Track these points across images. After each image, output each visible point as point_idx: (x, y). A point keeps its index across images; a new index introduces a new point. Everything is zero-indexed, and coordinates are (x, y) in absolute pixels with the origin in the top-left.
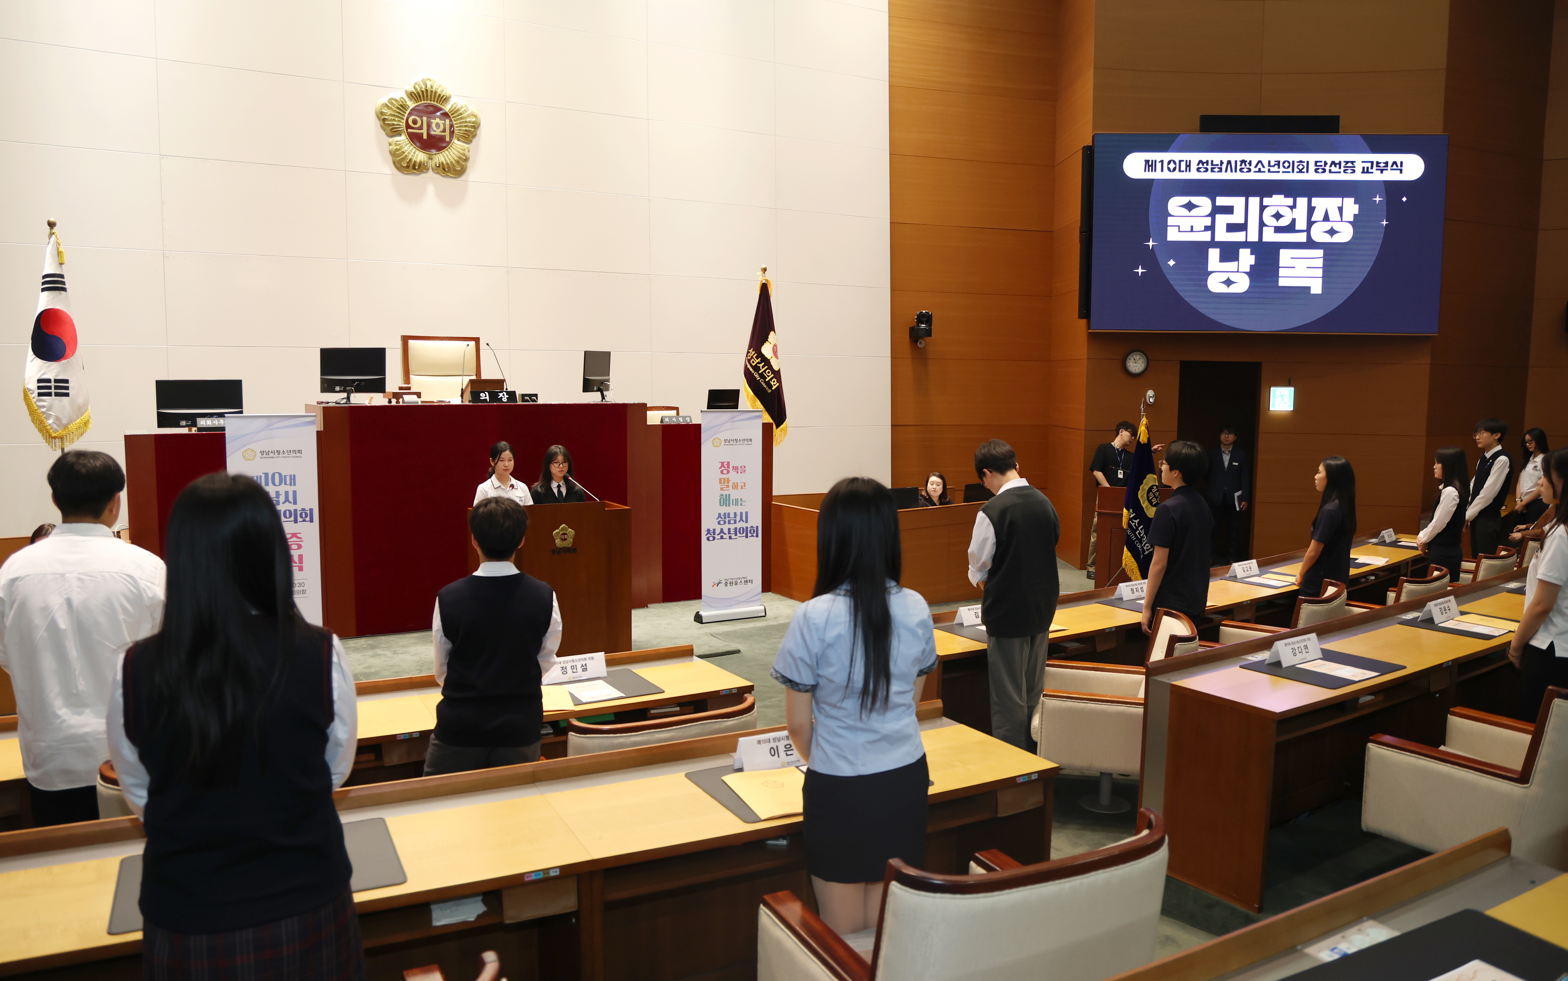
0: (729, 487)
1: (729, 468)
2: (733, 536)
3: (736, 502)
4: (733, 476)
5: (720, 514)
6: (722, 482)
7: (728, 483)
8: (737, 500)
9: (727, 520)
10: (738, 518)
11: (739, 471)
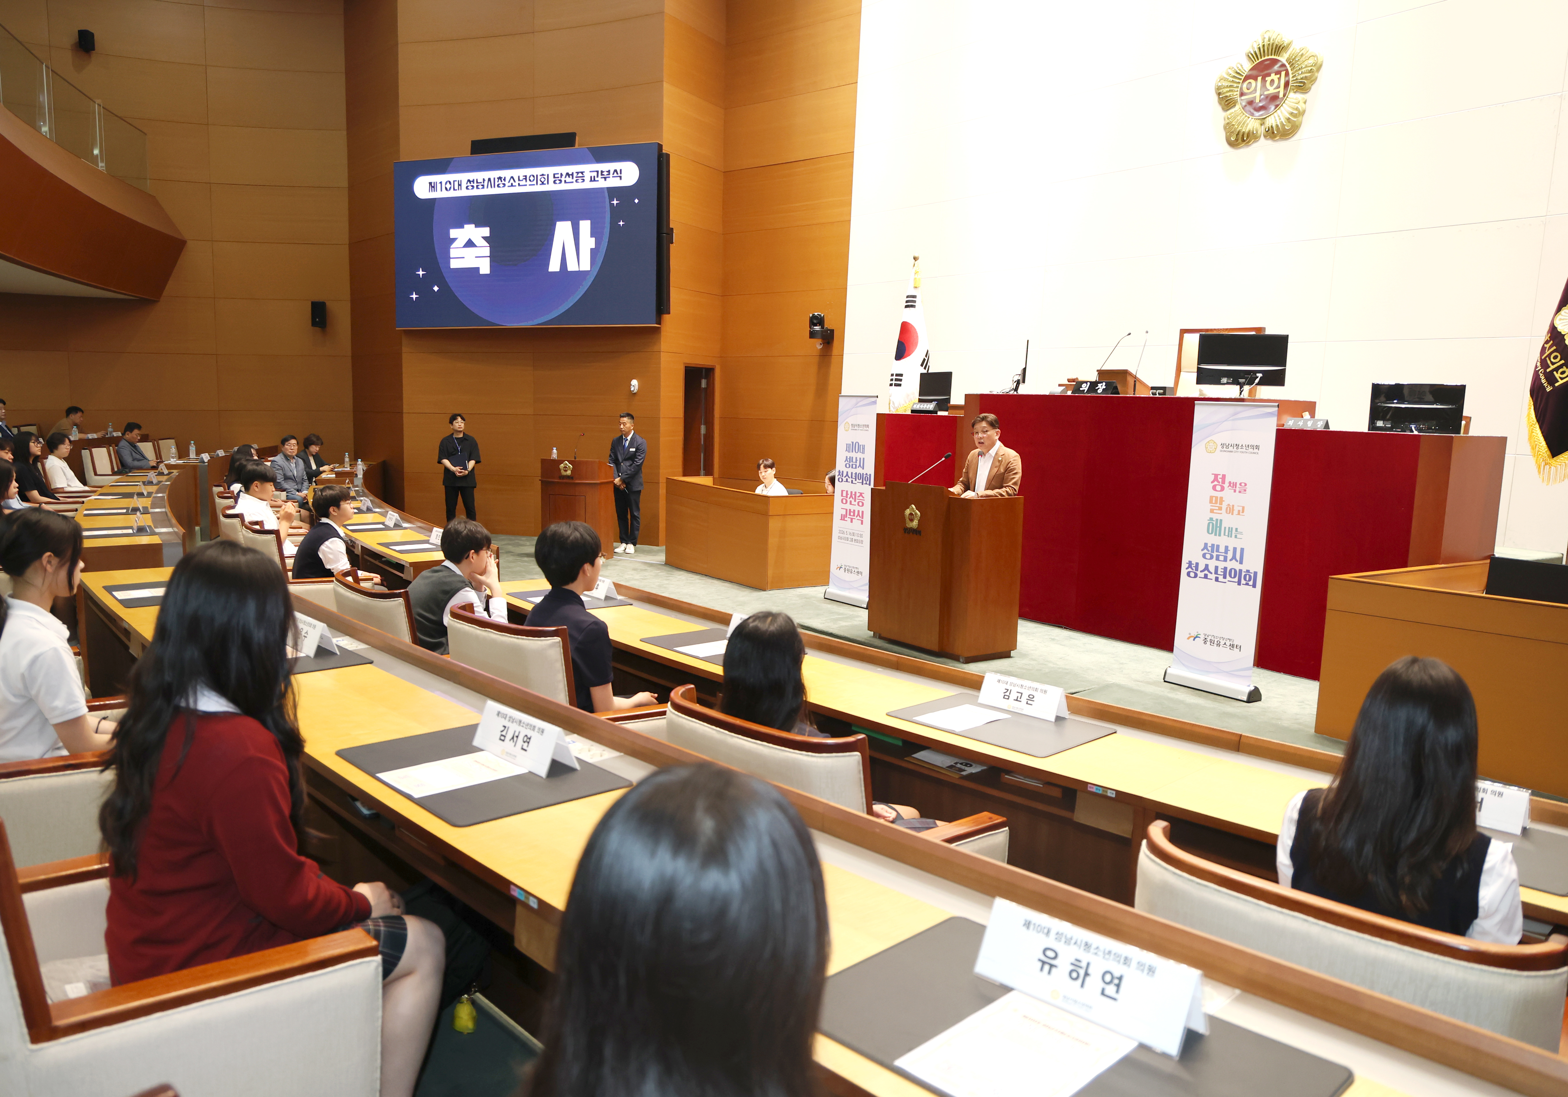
0: (1221, 510)
1: (1224, 484)
2: (1221, 578)
3: (1230, 532)
4: (1228, 495)
5: (1206, 544)
6: (1214, 502)
7: (1221, 504)
8: (1230, 530)
9: (1215, 554)
10: (1230, 555)
11: (1238, 490)
